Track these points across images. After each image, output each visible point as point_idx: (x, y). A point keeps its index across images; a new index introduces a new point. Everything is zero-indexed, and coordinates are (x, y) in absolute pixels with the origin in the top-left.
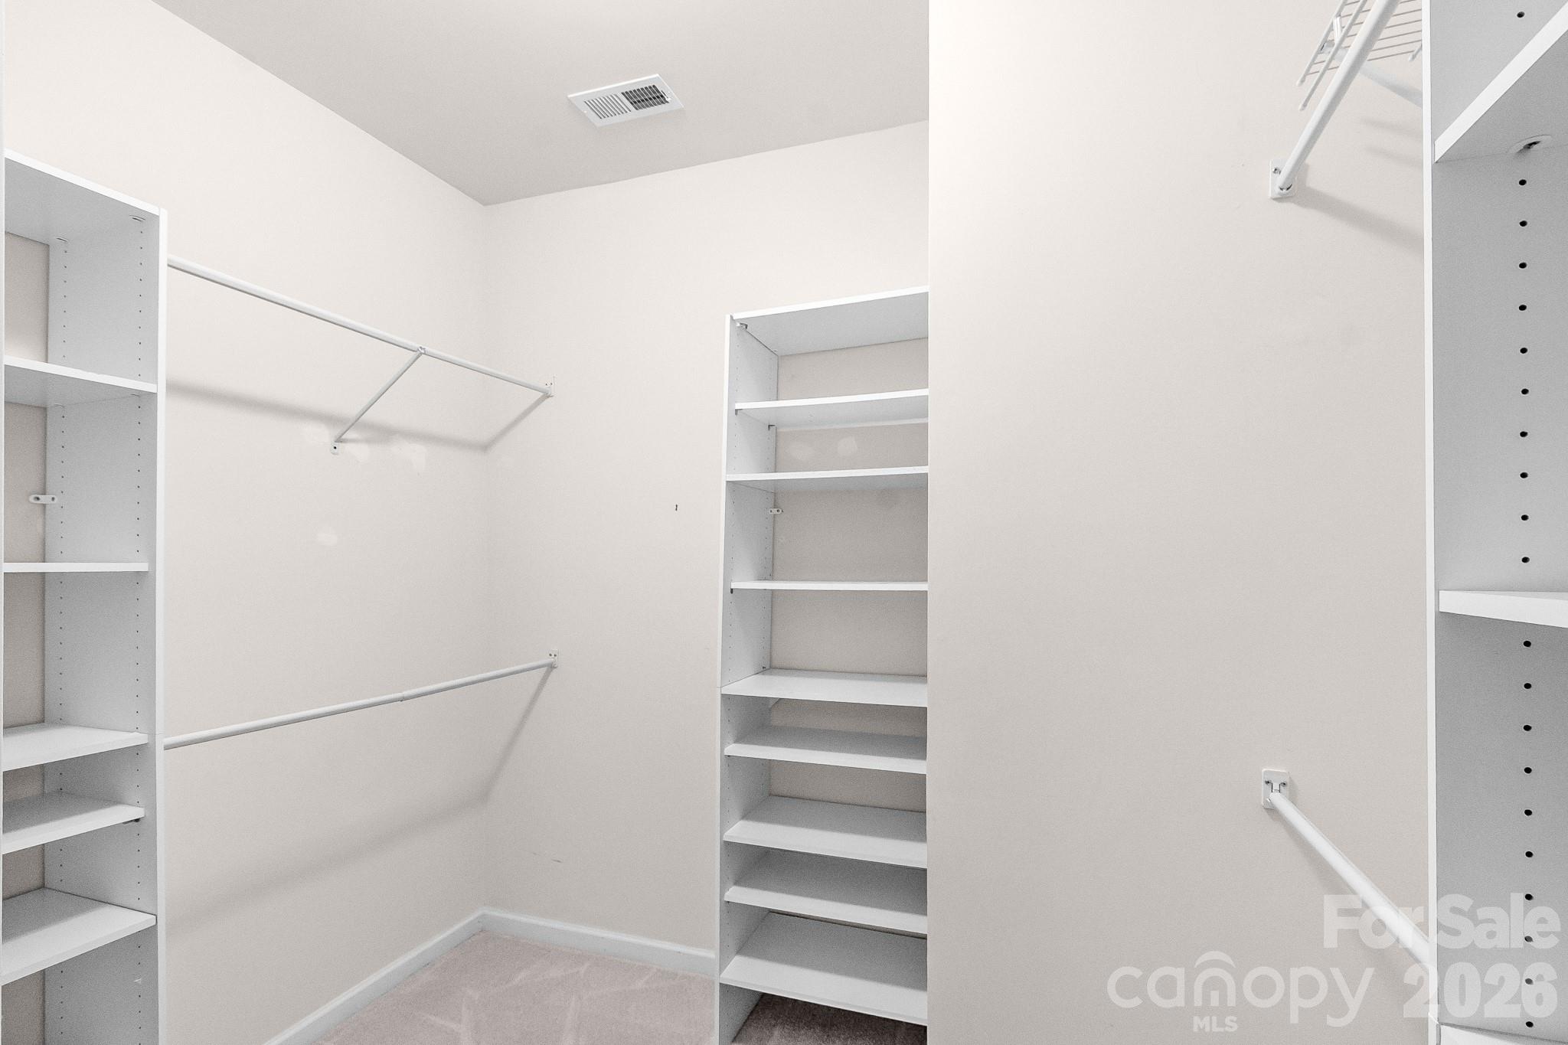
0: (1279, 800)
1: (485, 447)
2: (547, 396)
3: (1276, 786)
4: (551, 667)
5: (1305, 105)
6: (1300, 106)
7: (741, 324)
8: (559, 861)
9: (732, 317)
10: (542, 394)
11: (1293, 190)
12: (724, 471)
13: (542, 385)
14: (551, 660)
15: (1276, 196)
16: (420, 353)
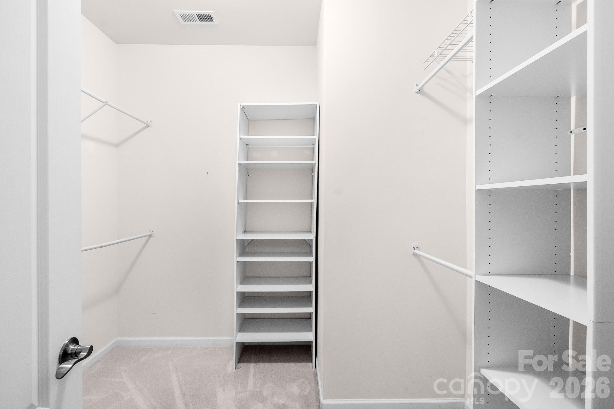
0: (416, 251)
1: (117, 146)
2: (148, 126)
3: (415, 248)
4: (151, 236)
5: (425, 70)
6: (423, 70)
7: (243, 107)
8: (154, 313)
9: (240, 105)
10: (146, 125)
11: (420, 91)
12: (237, 160)
13: (145, 121)
14: (150, 233)
15: (416, 92)
16: (105, 104)
